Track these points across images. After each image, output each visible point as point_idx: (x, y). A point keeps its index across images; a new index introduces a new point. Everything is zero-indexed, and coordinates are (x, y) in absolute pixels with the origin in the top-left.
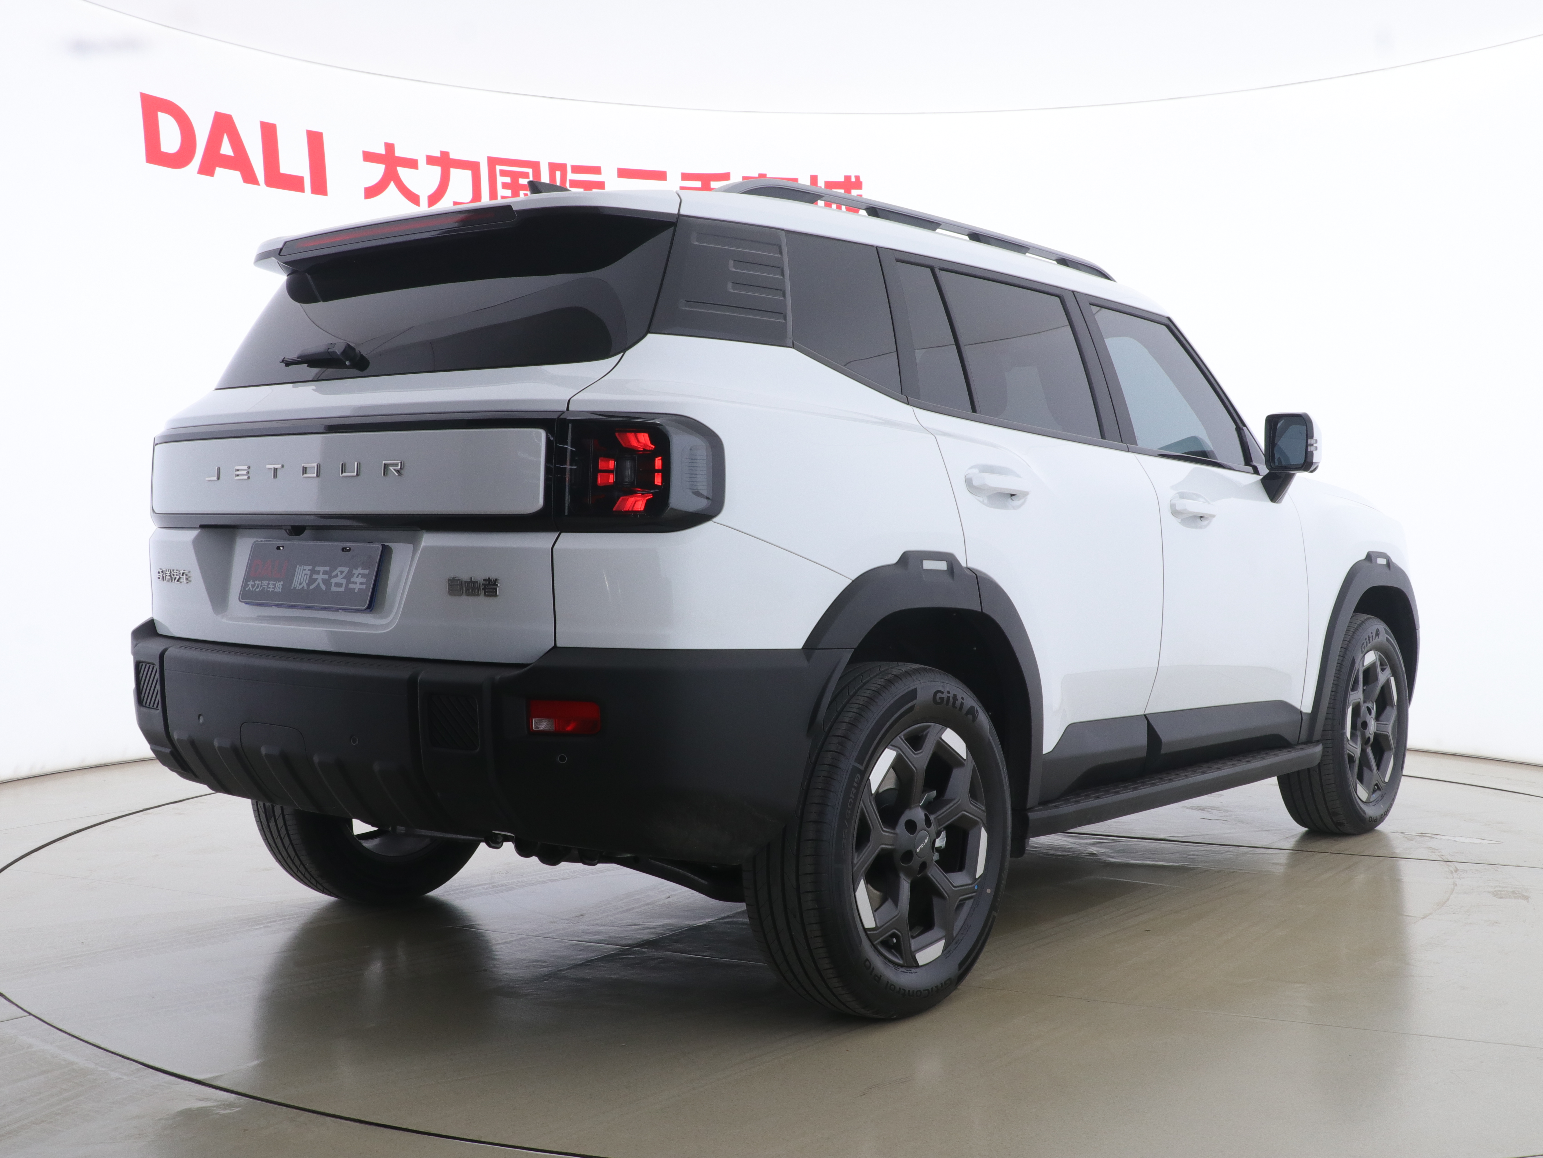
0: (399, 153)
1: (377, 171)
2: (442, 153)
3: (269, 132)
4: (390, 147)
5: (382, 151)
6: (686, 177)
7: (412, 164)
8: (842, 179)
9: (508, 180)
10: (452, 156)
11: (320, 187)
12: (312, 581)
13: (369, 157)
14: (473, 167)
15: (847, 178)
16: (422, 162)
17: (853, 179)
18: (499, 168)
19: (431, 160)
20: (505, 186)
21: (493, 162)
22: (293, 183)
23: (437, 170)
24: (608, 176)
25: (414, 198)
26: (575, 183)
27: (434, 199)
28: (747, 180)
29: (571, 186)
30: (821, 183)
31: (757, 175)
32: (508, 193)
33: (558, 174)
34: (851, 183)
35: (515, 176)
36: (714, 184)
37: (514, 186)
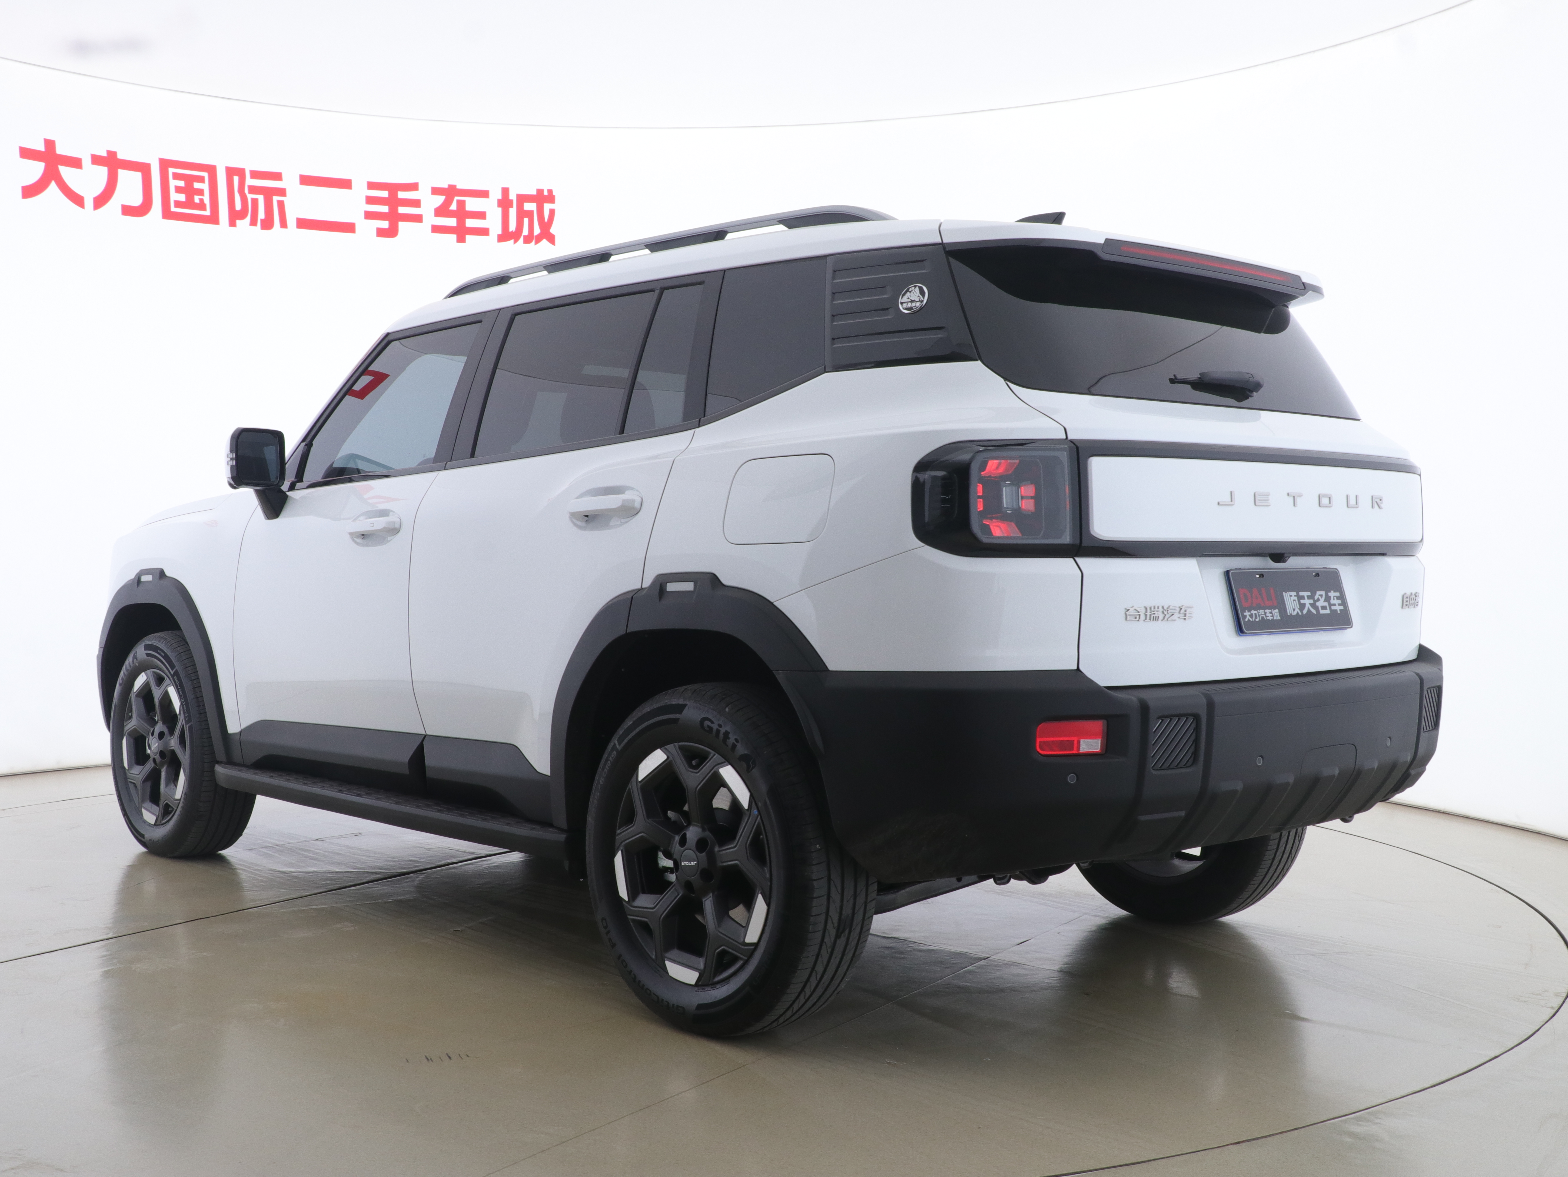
0: (60, 150)
1: (36, 169)
2: (109, 152)
4: (50, 144)
5: (41, 147)
6: (372, 186)
7: (76, 163)
8: (535, 193)
9: (181, 183)
10: (120, 156)
12: (1302, 606)
13: (26, 153)
14: (144, 169)
15: (540, 191)
16: (87, 162)
17: (546, 193)
18: (171, 171)
19: (96, 160)
20: (178, 190)
21: (165, 164)
23: (103, 171)
24: (290, 182)
25: (78, 200)
26: (254, 190)
27: (101, 201)
28: (436, 191)
29: (250, 192)
30: (513, 196)
31: (446, 186)
32: (182, 197)
33: (236, 179)
34: (543, 197)
35: (189, 180)
36: (402, 195)
37: (189, 190)
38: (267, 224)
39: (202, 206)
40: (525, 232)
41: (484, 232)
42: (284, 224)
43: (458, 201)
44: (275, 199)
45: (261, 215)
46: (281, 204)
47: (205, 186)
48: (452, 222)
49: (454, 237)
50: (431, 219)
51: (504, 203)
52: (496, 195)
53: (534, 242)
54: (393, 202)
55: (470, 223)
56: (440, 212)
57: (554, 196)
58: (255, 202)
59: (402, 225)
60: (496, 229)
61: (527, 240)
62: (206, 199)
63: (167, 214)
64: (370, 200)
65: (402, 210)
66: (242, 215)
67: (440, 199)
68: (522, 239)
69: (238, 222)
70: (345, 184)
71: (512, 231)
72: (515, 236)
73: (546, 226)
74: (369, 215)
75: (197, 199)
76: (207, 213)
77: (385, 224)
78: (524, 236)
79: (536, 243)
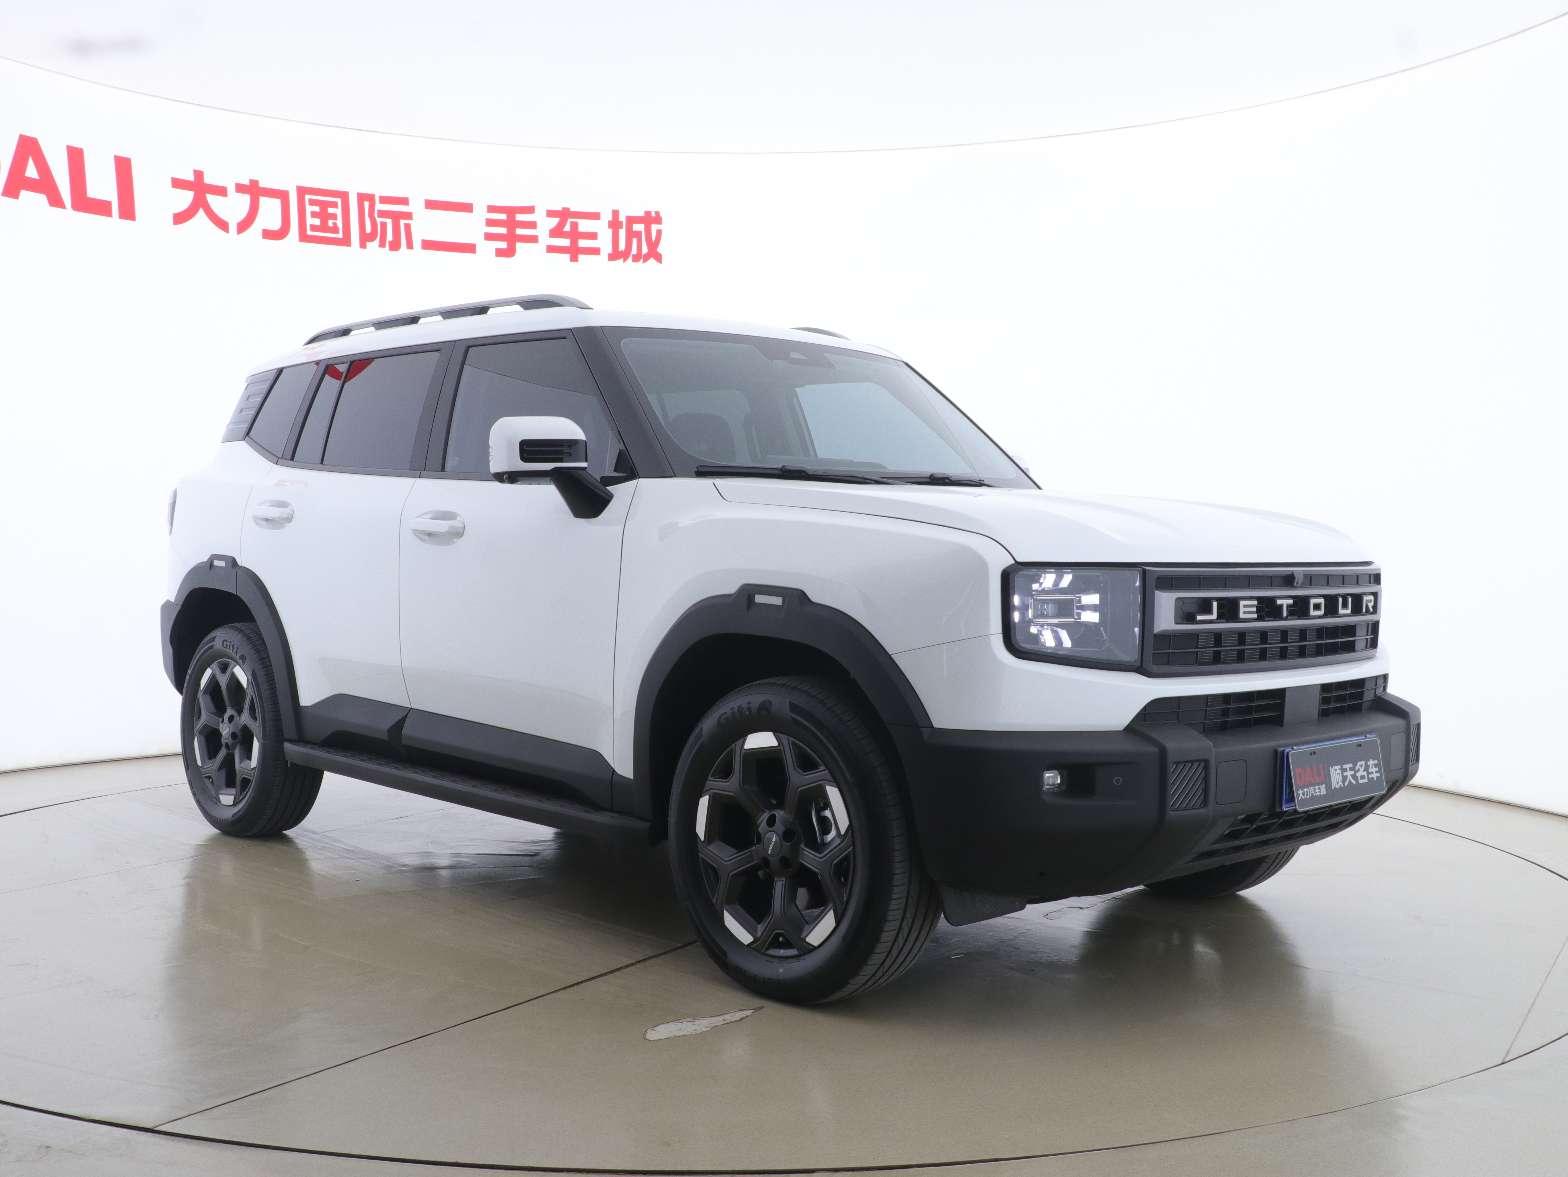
0: (208, 180)
1: (186, 198)
2: (251, 181)
3: (76, 157)
4: (199, 174)
5: (191, 178)
6: (491, 209)
7: (221, 191)
8: (643, 215)
9: (317, 209)
10: (261, 185)
11: (128, 211)
13: (177, 183)
14: (282, 195)
15: (648, 213)
16: (231, 190)
17: (653, 215)
18: (308, 197)
19: (240, 188)
20: (314, 215)
21: (302, 191)
22: (101, 208)
23: (246, 198)
24: (416, 207)
25: (223, 225)
26: (382, 214)
27: (243, 226)
28: (551, 214)
29: (379, 216)
30: (622, 218)
31: (561, 209)
32: (317, 222)
33: (366, 204)
34: (651, 219)
35: (324, 205)
36: (519, 217)
37: (324, 215)
38: (395, 246)
39: (335, 229)
40: (634, 251)
41: (596, 251)
42: (410, 246)
43: (571, 223)
44: (403, 222)
45: (390, 237)
46: (408, 227)
47: (338, 211)
48: (566, 242)
49: (568, 256)
50: (545, 240)
51: (615, 224)
52: (607, 217)
53: (642, 261)
54: (511, 224)
55: (583, 243)
56: (555, 233)
57: (661, 218)
58: (384, 225)
59: (519, 246)
60: (606, 248)
61: (636, 259)
62: (339, 223)
63: (304, 237)
64: (490, 223)
65: (519, 231)
66: (371, 237)
67: (555, 221)
68: (630, 258)
69: (368, 244)
70: (467, 208)
71: (622, 250)
72: (625, 255)
73: (653, 246)
74: (489, 237)
75: (330, 223)
76: (340, 235)
77: (503, 245)
78: (633, 255)
79: (644, 261)
